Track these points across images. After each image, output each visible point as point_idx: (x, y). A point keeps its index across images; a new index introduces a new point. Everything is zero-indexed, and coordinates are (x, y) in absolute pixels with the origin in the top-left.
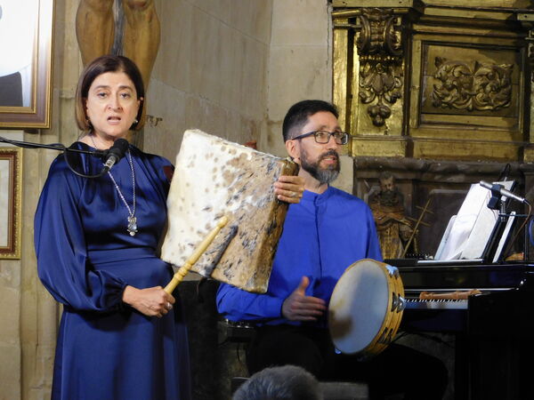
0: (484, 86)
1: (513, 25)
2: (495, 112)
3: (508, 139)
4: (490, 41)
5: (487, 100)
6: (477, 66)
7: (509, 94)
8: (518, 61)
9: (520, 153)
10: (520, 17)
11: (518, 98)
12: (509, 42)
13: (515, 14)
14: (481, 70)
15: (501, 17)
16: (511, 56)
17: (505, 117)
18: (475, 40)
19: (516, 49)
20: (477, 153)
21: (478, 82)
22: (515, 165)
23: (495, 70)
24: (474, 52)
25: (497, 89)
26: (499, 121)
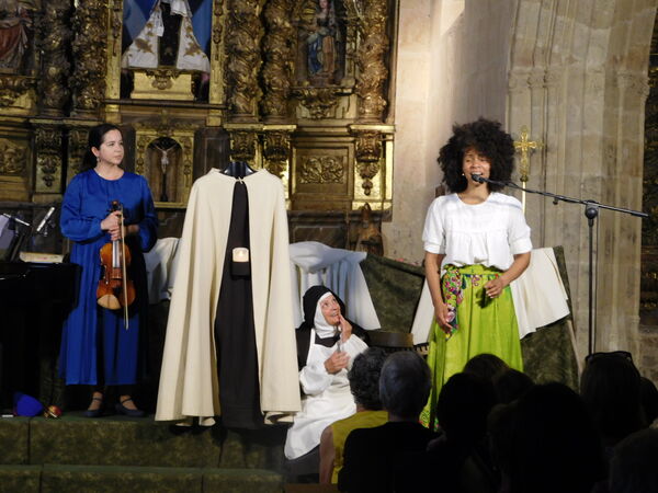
0: (10, 159)
1: (27, 125)
2: (16, 174)
3: (23, 189)
4: (14, 134)
5: (12, 167)
6: (7, 147)
7: (25, 164)
8: (30, 145)
9: (31, 197)
10: (31, 121)
11: (30, 167)
12: (25, 135)
13: (29, 119)
14: (10, 150)
15: (21, 120)
16: (26, 142)
17: (22, 177)
18: (6, 133)
19: (29, 139)
20: (6, 197)
21: (7, 157)
22: (28, 204)
23: (17, 150)
24: (5, 140)
25: (17, 161)
26: (19, 179)
